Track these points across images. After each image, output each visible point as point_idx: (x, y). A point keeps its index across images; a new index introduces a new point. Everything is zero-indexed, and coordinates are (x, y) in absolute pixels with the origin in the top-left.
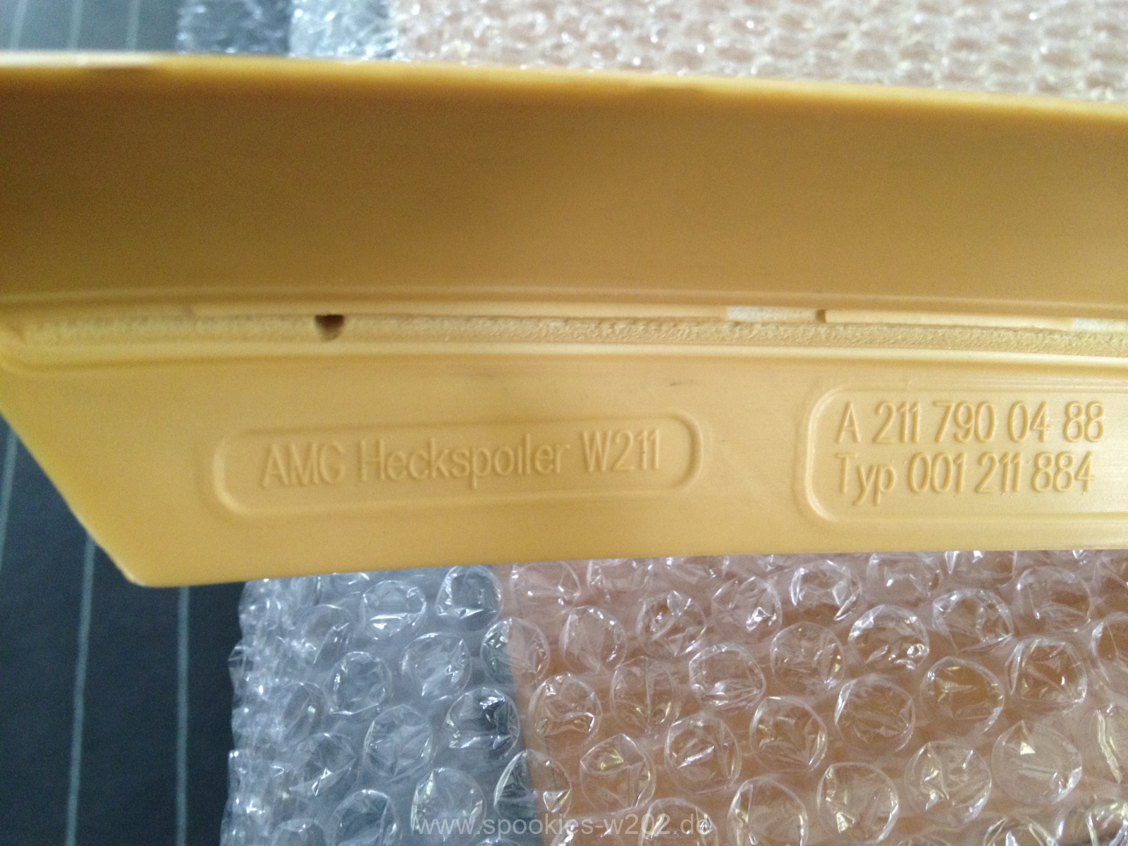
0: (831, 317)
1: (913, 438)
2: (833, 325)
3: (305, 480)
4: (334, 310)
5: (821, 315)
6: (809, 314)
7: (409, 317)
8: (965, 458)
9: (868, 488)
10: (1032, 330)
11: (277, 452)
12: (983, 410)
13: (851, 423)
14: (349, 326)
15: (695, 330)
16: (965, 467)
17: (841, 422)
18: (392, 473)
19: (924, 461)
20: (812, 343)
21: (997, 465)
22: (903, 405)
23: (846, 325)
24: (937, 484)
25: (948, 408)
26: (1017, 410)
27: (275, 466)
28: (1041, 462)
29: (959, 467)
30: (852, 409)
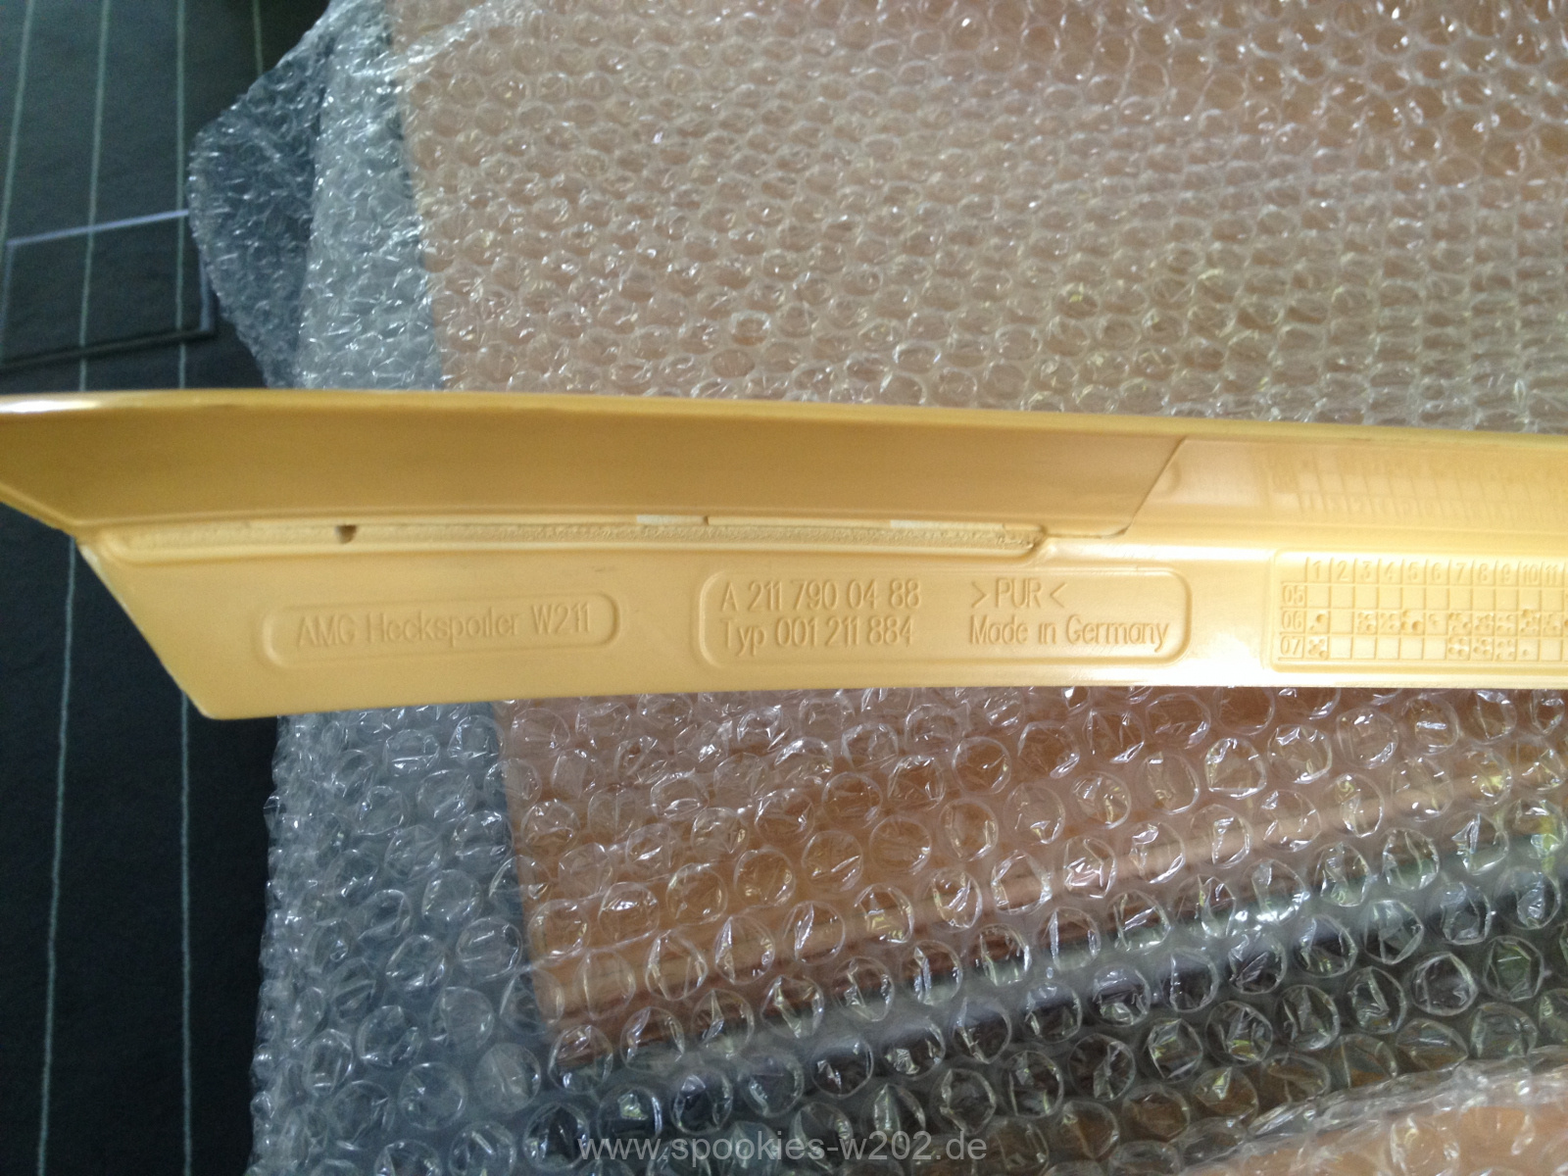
0: (712, 521)
1: (777, 607)
2: (716, 527)
3: (330, 642)
4: (349, 522)
5: (706, 520)
6: (698, 519)
7: (404, 525)
8: (816, 622)
9: (746, 644)
10: (862, 528)
11: (309, 623)
12: (828, 586)
13: (731, 597)
14: (360, 532)
15: (616, 531)
16: (816, 629)
17: (723, 595)
18: (392, 636)
19: (787, 624)
20: (703, 538)
21: (841, 626)
22: (768, 583)
23: (727, 526)
24: (797, 640)
25: (801, 587)
26: (853, 586)
27: (308, 632)
28: (873, 623)
29: (813, 628)
30: (731, 587)
